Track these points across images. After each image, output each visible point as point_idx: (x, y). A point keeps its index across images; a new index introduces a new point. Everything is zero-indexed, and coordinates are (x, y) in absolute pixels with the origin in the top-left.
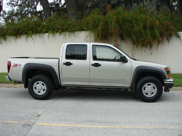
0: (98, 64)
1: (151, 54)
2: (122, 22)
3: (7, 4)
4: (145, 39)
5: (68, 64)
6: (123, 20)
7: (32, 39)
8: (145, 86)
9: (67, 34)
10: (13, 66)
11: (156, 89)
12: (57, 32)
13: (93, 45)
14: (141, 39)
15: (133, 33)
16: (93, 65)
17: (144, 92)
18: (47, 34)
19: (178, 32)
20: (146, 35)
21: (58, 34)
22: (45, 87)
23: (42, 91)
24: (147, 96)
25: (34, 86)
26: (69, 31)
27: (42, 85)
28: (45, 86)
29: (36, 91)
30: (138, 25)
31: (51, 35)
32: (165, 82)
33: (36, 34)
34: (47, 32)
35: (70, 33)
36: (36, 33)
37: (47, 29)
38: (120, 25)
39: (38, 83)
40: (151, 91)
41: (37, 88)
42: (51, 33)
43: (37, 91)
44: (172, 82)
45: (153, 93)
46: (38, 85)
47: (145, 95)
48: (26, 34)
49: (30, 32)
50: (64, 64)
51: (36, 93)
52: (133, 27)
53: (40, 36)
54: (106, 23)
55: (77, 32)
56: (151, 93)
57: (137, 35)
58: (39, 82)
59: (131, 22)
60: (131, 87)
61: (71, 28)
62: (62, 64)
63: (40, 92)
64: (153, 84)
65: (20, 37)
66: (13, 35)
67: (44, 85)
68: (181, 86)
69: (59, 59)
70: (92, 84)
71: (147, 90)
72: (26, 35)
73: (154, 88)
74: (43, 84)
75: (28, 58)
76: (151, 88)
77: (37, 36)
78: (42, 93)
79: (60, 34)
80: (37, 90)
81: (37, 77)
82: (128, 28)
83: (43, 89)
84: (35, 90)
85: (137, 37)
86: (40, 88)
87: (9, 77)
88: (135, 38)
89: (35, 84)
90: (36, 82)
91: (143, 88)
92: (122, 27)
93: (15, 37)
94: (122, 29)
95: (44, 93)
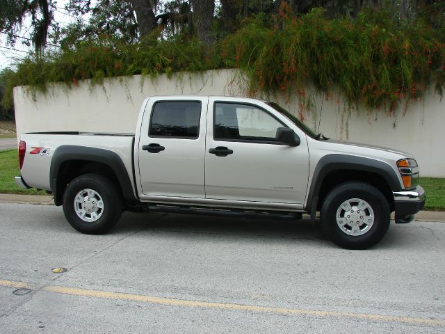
1: (394, 125)
2: (319, 46)
3: (66, 7)
4: (375, 88)
5: (154, 148)
6: (320, 40)
7: (104, 88)
8: (342, 207)
9: (186, 76)
10: (31, 153)
11: (372, 216)
12: (162, 72)
13: (216, 103)
14: (365, 88)
15: (345, 72)
16: (212, 151)
17: (341, 222)
18: (137, 78)
20: (378, 78)
21: (164, 76)
22: (100, 204)
23: (93, 214)
24: (348, 232)
25: (76, 200)
26: (190, 70)
27: (95, 199)
28: (101, 201)
29: (81, 213)
30: (361, 53)
31: (147, 81)
32: (396, 199)
33: (114, 79)
34: (138, 73)
35: (193, 75)
36: (114, 75)
37: (138, 65)
38: (313, 53)
39: (85, 195)
40: (359, 220)
41: (83, 205)
42: (149, 76)
43: (84, 214)
44: (417, 199)
45: (364, 226)
46: (86, 198)
47: (343, 229)
48: (91, 76)
49: (99, 72)
50: (145, 148)
51: (81, 217)
52: (346, 57)
53: (121, 81)
54: (278, 48)
56: (361, 224)
57: (354, 78)
58: (88, 190)
59: (341, 45)
60: (308, 209)
61: (194, 63)
63: (89, 216)
64: (365, 202)
65: (77, 85)
66: (61, 80)
67: (98, 199)
68: (442, 209)
69: (133, 136)
71: (349, 216)
72: (89, 81)
73: (367, 212)
74: (96, 197)
75: (77, 133)
76: (358, 212)
77: (116, 81)
78: (95, 217)
79: (169, 77)
80: (84, 212)
81: (83, 179)
82: (333, 59)
83: (97, 209)
84: (78, 211)
85: (354, 83)
86: (90, 205)
87: (22, 179)
88: (348, 84)
89: (79, 195)
90: (81, 192)
91: (338, 213)
92: (318, 59)
93: (65, 84)
94: (317, 62)
95: (98, 217)
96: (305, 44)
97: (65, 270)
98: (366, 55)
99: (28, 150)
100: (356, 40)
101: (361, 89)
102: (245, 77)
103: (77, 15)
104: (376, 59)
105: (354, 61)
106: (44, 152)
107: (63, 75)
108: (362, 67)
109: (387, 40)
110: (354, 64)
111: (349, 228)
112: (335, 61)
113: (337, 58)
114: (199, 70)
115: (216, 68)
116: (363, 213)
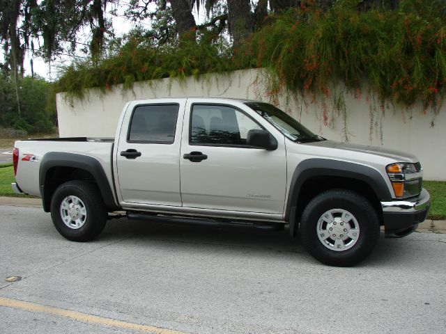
0: (199, 153)
1: (433, 124)
2: (345, 39)
4: (406, 83)
5: (131, 154)
7: (134, 93)
8: (323, 218)
9: (213, 78)
10: (23, 159)
11: (357, 229)
12: (189, 74)
14: (395, 84)
15: (373, 67)
16: (186, 157)
17: (322, 234)
18: (166, 80)
20: (410, 72)
21: (192, 78)
22: (83, 211)
23: (78, 221)
24: (332, 247)
25: (62, 207)
26: (217, 71)
27: (79, 206)
28: (84, 208)
29: (67, 220)
32: (384, 210)
33: (144, 83)
34: (167, 76)
35: (220, 77)
36: (144, 79)
37: (167, 68)
38: (338, 48)
39: (70, 202)
40: (343, 233)
41: (69, 212)
42: (178, 78)
43: (69, 221)
44: (412, 210)
45: (349, 240)
46: (71, 205)
47: (326, 244)
48: (123, 81)
49: (128, 77)
50: (123, 154)
51: (67, 224)
53: (150, 84)
55: (238, 73)
56: (345, 238)
57: (383, 73)
58: (72, 197)
59: (371, 37)
62: (119, 154)
63: (74, 223)
64: (349, 213)
65: (110, 89)
66: (95, 86)
67: (82, 206)
70: (186, 207)
71: (331, 229)
72: (121, 86)
73: (352, 224)
74: (80, 203)
75: (84, 139)
76: (341, 224)
77: (146, 85)
78: (79, 224)
80: (69, 218)
81: (67, 185)
82: (360, 54)
83: (81, 217)
84: (64, 219)
85: (383, 78)
86: (75, 212)
87: (17, 185)
88: (377, 80)
89: (64, 202)
90: (66, 199)
91: (319, 225)
92: (344, 53)
93: (100, 90)
94: (344, 58)
95: (82, 224)
96: (330, 38)
97: (19, 279)
98: (398, 47)
99: (21, 156)
100: (389, 31)
101: (391, 85)
103: (136, 20)
104: (408, 51)
105: (384, 54)
106: (34, 159)
107: (96, 81)
108: (391, 61)
109: (423, 29)
110: (383, 57)
111: (333, 242)
112: (363, 55)
113: (366, 52)
114: (226, 70)
115: (243, 68)
116: (347, 226)
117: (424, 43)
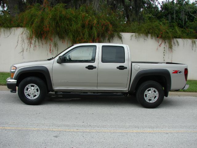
2: (60, 20)
6: (60, 17)
14: (78, 39)
15: (70, 31)
19: (121, 33)
20: (84, 35)
26: (4, 27)
35: (5, 29)
38: (57, 23)
52: (71, 25)
54: (42, 20)
55: (13, 29)
57: (74, 34)
59: (70, 20)
85: (74, 36)
88: (71, 36)
92: (59, 25)
94: (59, 27)
96: (54, 19)
98: (79, 25)
100: (76, 18)
101: (76, 39)
102: (28, 32)
104: (83, 26)
105: (74, 27)
108: (77, 30)
109: (88, 19)
110: (74, 28)
112: (66, 26)
113: (68, 26)
114: (8, 27)
115: (16, 27)
117: (89, 24)
